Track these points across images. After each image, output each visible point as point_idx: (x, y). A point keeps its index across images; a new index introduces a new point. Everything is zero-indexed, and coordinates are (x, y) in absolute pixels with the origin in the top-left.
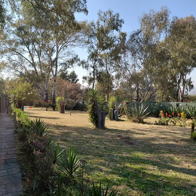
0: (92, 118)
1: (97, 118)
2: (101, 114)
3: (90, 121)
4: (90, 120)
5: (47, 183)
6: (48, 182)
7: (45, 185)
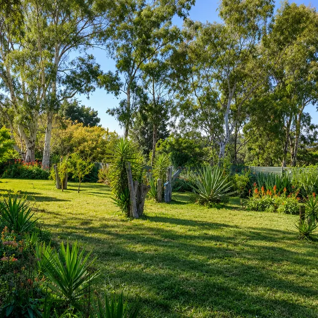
0: (120, 198)
1: (129, 197)
2: (136, 190)
3: (115, 204)
4: (115, 200)
5: (26, 309)
6: (29, 307)
7: (23, 313)
